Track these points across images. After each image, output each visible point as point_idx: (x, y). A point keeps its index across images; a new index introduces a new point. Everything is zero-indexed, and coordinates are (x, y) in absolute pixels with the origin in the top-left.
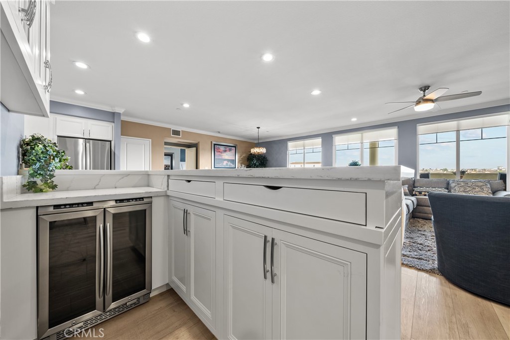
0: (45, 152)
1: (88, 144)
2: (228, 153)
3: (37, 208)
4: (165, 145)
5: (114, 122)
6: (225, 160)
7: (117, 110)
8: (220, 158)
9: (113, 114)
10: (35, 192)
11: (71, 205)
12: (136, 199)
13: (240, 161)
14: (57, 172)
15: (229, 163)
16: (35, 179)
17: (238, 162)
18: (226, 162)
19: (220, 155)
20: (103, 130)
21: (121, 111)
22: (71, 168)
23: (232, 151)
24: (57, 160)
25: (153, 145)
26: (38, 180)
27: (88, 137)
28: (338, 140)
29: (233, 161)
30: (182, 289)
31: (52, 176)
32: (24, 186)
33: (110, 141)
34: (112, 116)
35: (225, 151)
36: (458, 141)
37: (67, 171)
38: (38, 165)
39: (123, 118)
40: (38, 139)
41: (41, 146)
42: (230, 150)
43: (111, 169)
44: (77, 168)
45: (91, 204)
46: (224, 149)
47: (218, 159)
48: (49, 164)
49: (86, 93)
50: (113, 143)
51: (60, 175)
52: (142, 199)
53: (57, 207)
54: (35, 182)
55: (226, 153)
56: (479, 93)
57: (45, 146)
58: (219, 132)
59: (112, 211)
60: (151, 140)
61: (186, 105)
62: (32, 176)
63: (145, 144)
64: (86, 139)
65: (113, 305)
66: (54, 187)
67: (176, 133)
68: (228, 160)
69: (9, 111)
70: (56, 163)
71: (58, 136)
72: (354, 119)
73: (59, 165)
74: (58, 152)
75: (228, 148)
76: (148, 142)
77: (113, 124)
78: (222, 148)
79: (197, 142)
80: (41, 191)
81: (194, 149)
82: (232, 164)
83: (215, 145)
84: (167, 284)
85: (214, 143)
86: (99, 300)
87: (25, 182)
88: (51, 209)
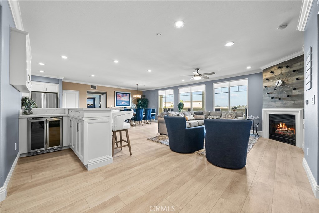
0: (29, 102)
1: (46, 95)
2: (125, 97)
3: (28, 118)
4: (87, 93)
5: (59, 84)
6: (123, 101)
7: (60, 78)
8: (120, 100)
9: (58, 79)
10: (26, 115)
11: (37, 118)
12: (57, 117)
13: (133, 101)
14: (33, 109)
15: (126, 103)
16: (26, 111)
17: (131, 102)
18: (124, 102)
19: (120, 99)
20: (54, 88)
21: (62, 78)
22: (37, 107)
23: (128, 96)
24: (33, 105)
25: (80, 94)
26: (27, 111)
27: (46, 92)
28: (181, 90)
29: (128, 102)
30: (73, 147)
31: (31, 110)
32: (23, 113)
33: (57, 93)
34: (57, 81)
35: (123, 96)
36: (229, 92)
37: (36, 108)
38: (27, 106)
39: (63, 81)
40: (27, 98)
41: (28, 101)
42: (126, 96)
43: (57, 107)
44: (41, 107)
45: (42, 118)
46: (122, 95)
47: (119, 101)
48: (30, 106)
49: (44, 72)
50: (58, 94)
51: (34, 109)
52: (59, 117)
53: (33, 118)
54: (26, 112)
55: (124, 97)
56: (214, 73)
57: (29, 101)
58: (118, 86)
59: (49, 120)
60: (79, 91)
61: (93, 76)
62: (25, 110)
63: (76, 94)
64: (45, 92)
65: (49, 148)
66: (32, 113)
67: (93, 87)
68: (125, 101)
69: (20, 92)
70: (32, 106)
71: (32, 92)
72: (183, 80)
73: (33, 106)
74: (33, 102)
75: (125, 94)
76: (77, 93)
77: (58, 85)
78: (121, 95)
79: (106, 92)
80: (28, 114)
81: (105, 95)
82: (127, 104)
83: (116, 93)
84: (69, 146)
85: (116, 92)
86: (45, 146)
87: (23, 112)
88: (31, 119)
